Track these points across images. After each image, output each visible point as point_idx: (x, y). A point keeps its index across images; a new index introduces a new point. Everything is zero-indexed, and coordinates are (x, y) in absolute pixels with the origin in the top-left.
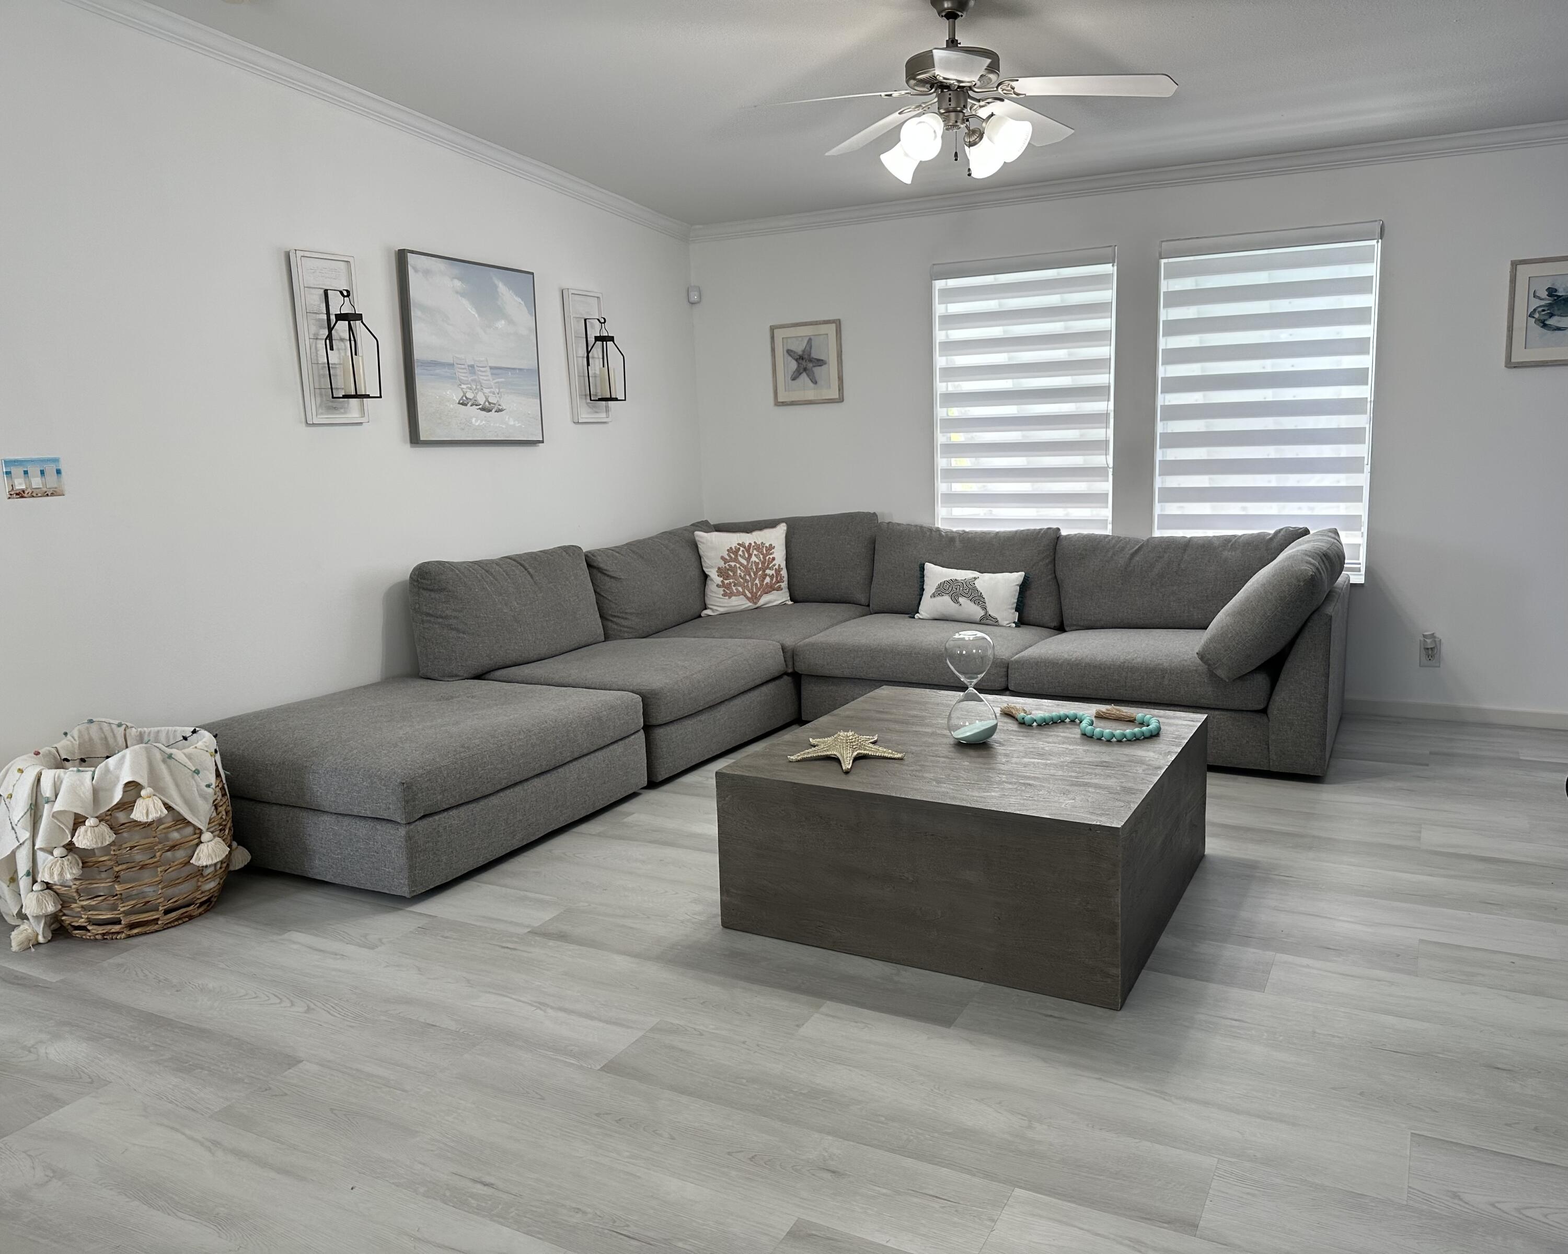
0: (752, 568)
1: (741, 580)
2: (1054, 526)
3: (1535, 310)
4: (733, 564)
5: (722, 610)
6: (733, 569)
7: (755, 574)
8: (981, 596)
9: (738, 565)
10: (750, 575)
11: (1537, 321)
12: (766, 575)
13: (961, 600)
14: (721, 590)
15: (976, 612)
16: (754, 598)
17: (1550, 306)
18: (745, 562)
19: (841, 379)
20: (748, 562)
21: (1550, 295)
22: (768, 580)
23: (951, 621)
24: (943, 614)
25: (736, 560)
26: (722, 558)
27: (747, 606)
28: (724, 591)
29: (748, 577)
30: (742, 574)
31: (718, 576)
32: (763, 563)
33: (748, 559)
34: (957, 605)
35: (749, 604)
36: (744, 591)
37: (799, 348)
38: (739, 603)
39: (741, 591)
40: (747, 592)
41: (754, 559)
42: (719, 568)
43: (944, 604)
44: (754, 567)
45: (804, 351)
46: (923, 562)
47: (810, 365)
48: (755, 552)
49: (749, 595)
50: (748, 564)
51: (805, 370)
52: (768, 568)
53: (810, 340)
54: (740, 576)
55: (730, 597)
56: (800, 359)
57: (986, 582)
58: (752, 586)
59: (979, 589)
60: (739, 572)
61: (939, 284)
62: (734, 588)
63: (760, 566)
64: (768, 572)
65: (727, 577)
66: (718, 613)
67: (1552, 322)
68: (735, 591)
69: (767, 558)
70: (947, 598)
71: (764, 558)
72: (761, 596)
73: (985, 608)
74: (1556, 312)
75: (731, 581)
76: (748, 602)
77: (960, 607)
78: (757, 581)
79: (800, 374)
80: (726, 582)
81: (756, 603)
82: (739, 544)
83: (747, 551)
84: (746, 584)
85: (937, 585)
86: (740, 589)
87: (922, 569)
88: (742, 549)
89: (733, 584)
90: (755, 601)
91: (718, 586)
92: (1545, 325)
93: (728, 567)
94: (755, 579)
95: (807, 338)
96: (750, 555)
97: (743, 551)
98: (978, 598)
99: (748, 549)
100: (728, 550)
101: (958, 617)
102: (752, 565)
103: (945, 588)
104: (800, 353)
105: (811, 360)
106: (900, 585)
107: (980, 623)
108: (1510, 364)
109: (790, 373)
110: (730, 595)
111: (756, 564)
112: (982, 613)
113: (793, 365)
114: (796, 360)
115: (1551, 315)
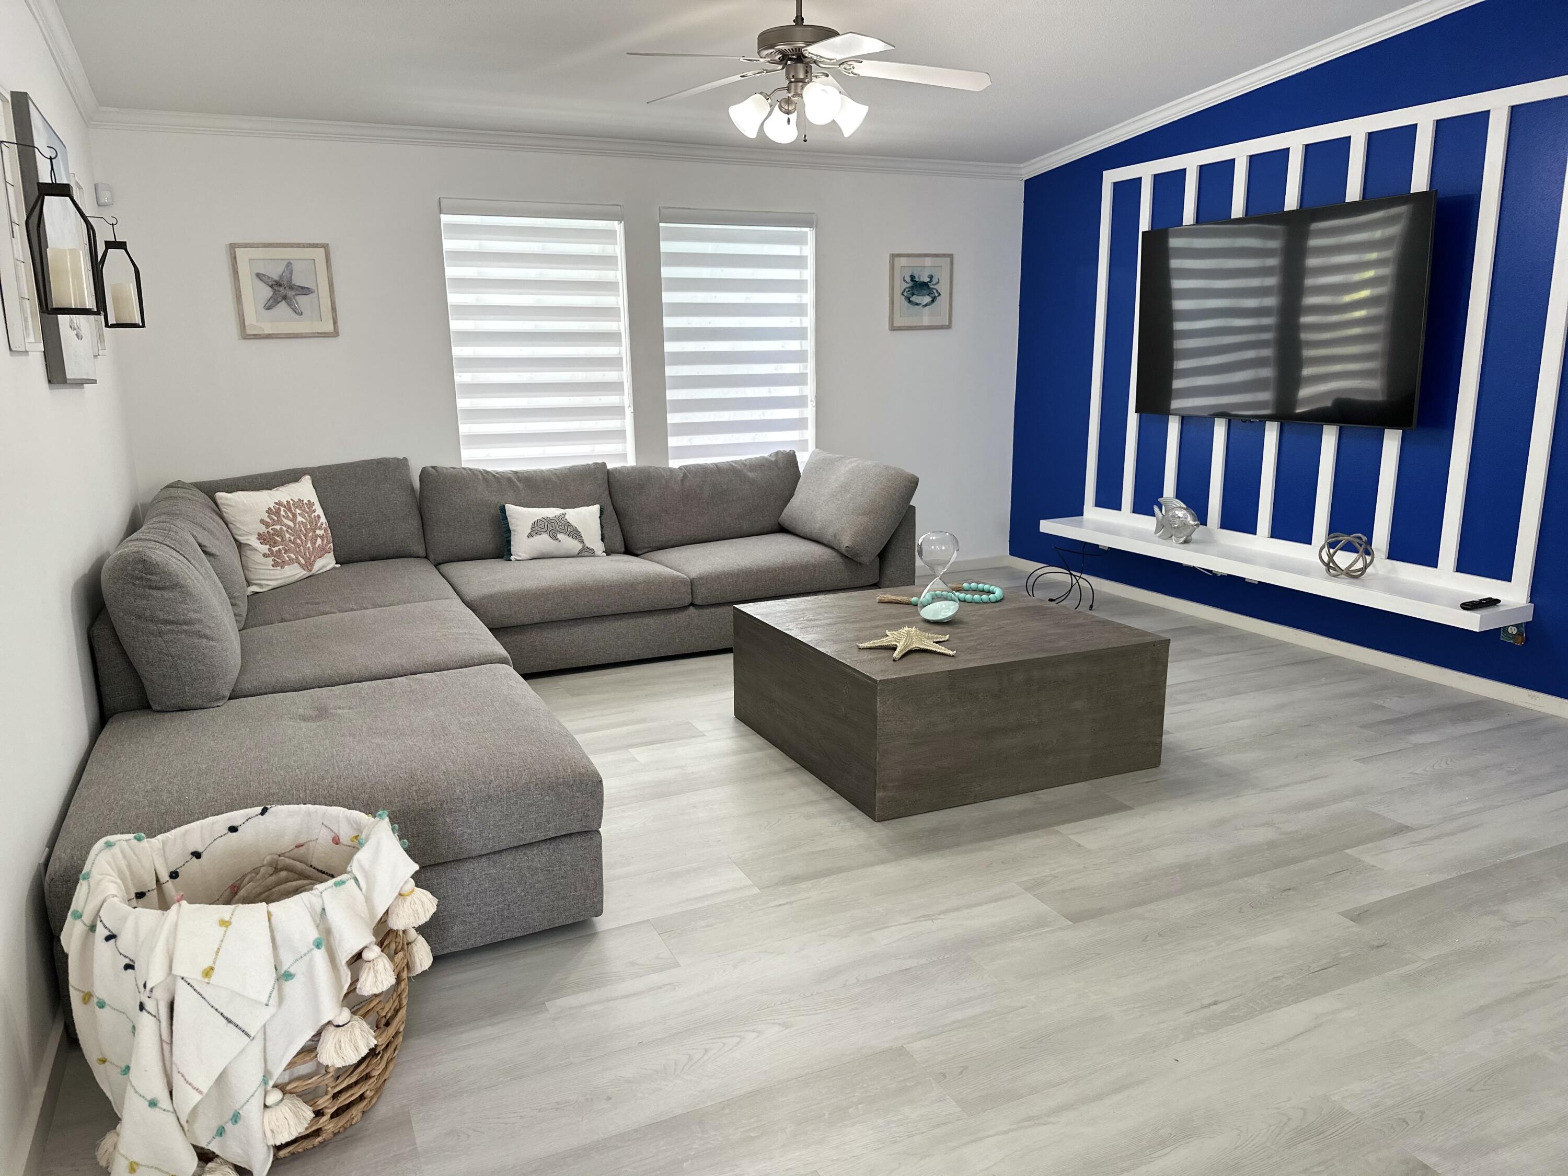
0: (301, 530)
1: (293, 546)
2: (600, 461)
3: (905, 290)
4: (278, 527)
5: (274, 584)
6: (279, 533)
7: (305, 536)
8: (576, 530)
9: (285, 529)
10: (300, 538)
11: (906, 297)
12: (317, 536)
13: (560, 536)
14: (270, 560)
15: (575, 545)
16: (308, 565)
17: (912, 287)
18: (291, 524)
19: (334, 309)
20: (294, 524)
21: (912, 280)
22: (319, 541)
23: (548, 558)
24: (543, 553)
25: (279, 522)
26: (262, 521)
27: (301, 574)
28: (274, 560)
29: (299, 541)
30: (292, 538)
31: (261, 543)
32: (311, 523)
33: (294, 519)
34: (556, 542)
35: (303, 573)
36: (297, 558)
37: (275, 272)
38: (294, 572)
39: (294, 557)
40: (301, 559)
41: (299, 519)
42: (259, 535)
43: (543, 542)
44: (303, 529)
45: (281, 276)
46: (503, 503)
47: (290, 293)
48: (298, 511)
49: (303, 561)
50: (295, 526)
51: (285, 298)
52: (317, 528)
53: (289, 264)
54: (290, 540)
55: (282, 567)
56: (276, 285)
57: (575, 515)
58: (305, 551)
59: (572, 524)
60: (287, 536)
61: (445, 218)
62: (285, 556)
63: (309, 526)
64: (318, 532)
65: (275, 544)
66: (270, 588)
67: (913, 299)
68: (287, 559)
69: (313, 516)
70: (545, 537)
71: (310, 516)
72: (314, 561)
73: (582, 542)
74: (916, 292)
75: (281, 547)
76: (302, 570)
77: (560, 544)
78: (309, 545)
79: (278, 303)
80: (275, 549)
81: (311, 571)
82: (276, 503)
83: (289, 511)
84: (298, 550)
85: (531, 524)
86: (293, 556)
87: (503, 510)
88: (282, 509)
89: (283, 551)
90: (309, 568)
91: (264, 555)
92: (910, 302)
93: (272, 532)
94: (306, 542)
95: (285, 263)
96: (294, 515)
97: (284, 511)
98: (575, 534)
99: (288, 507)
100: (267, 512)
101: (556, 553)
102: (300, 526)
103: (538, 528)
104: (277, 278)
105: (291, 287)
106: (470, 530)
107: (579, 555)
108: (893, 328)
109: (262, 302)
110: (283, 564)
111: (304, 525)
112: (580, 546)
113: (267, 292)
114: (271, 286)
115: (913, 294)
